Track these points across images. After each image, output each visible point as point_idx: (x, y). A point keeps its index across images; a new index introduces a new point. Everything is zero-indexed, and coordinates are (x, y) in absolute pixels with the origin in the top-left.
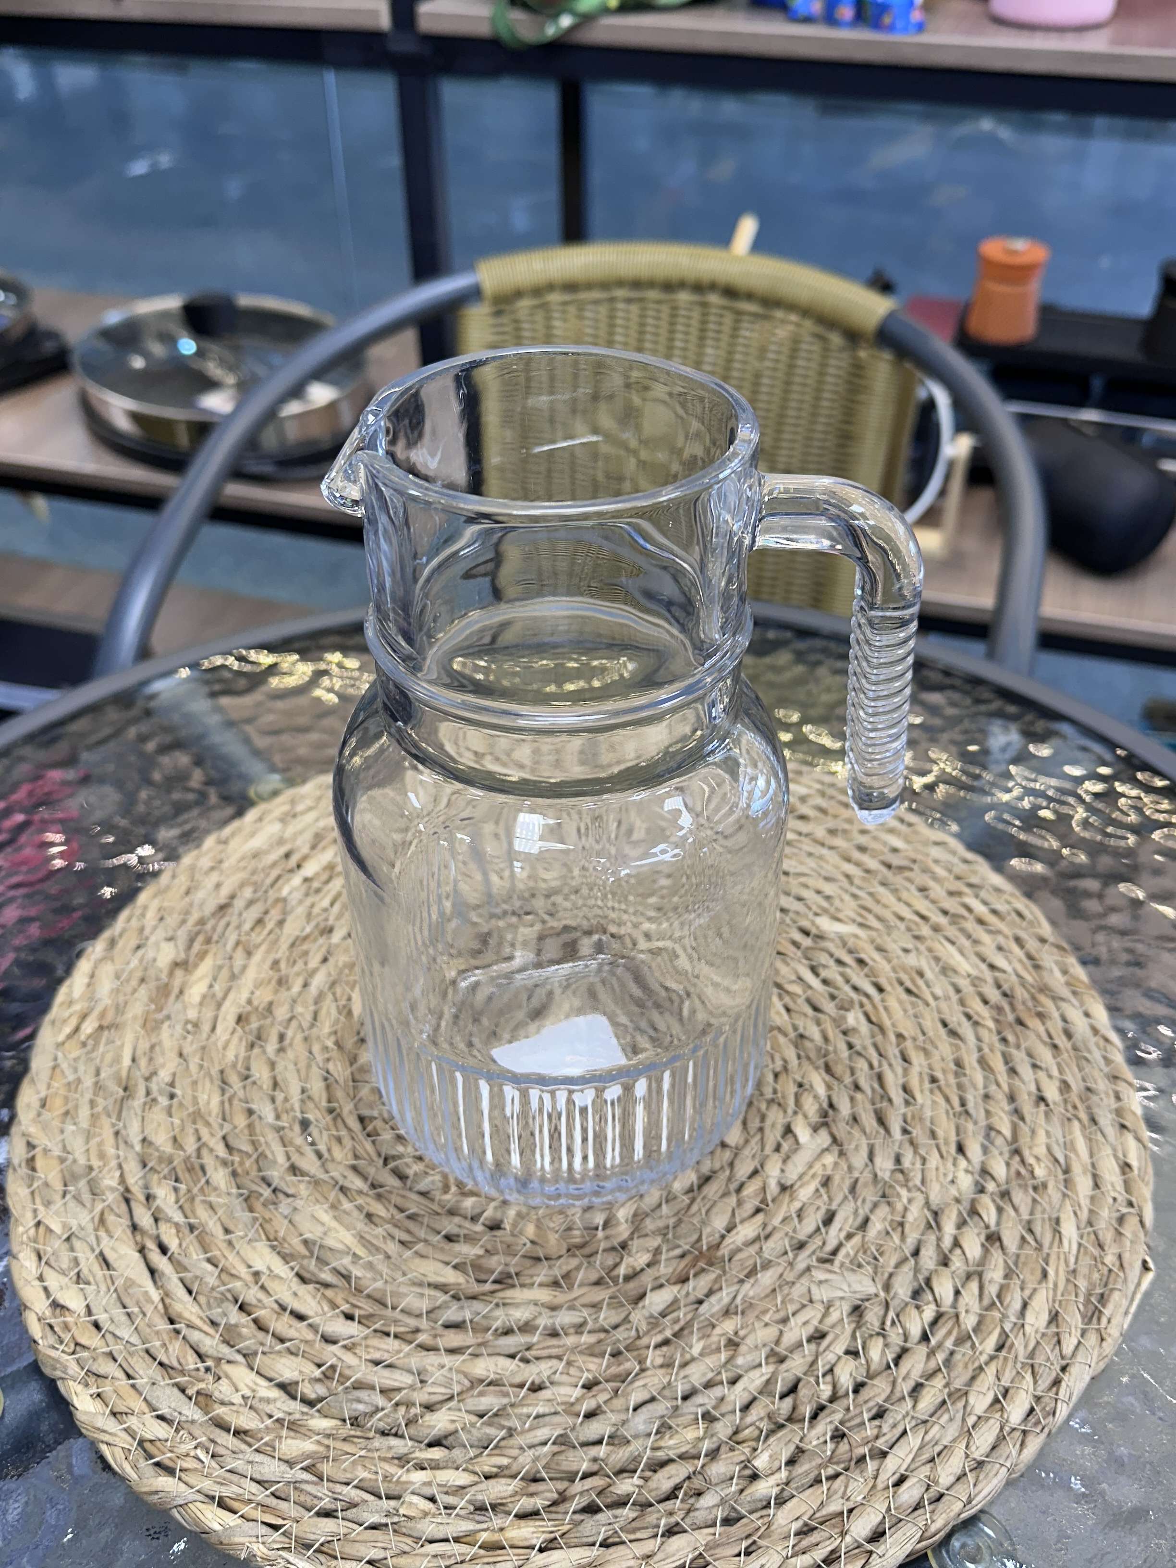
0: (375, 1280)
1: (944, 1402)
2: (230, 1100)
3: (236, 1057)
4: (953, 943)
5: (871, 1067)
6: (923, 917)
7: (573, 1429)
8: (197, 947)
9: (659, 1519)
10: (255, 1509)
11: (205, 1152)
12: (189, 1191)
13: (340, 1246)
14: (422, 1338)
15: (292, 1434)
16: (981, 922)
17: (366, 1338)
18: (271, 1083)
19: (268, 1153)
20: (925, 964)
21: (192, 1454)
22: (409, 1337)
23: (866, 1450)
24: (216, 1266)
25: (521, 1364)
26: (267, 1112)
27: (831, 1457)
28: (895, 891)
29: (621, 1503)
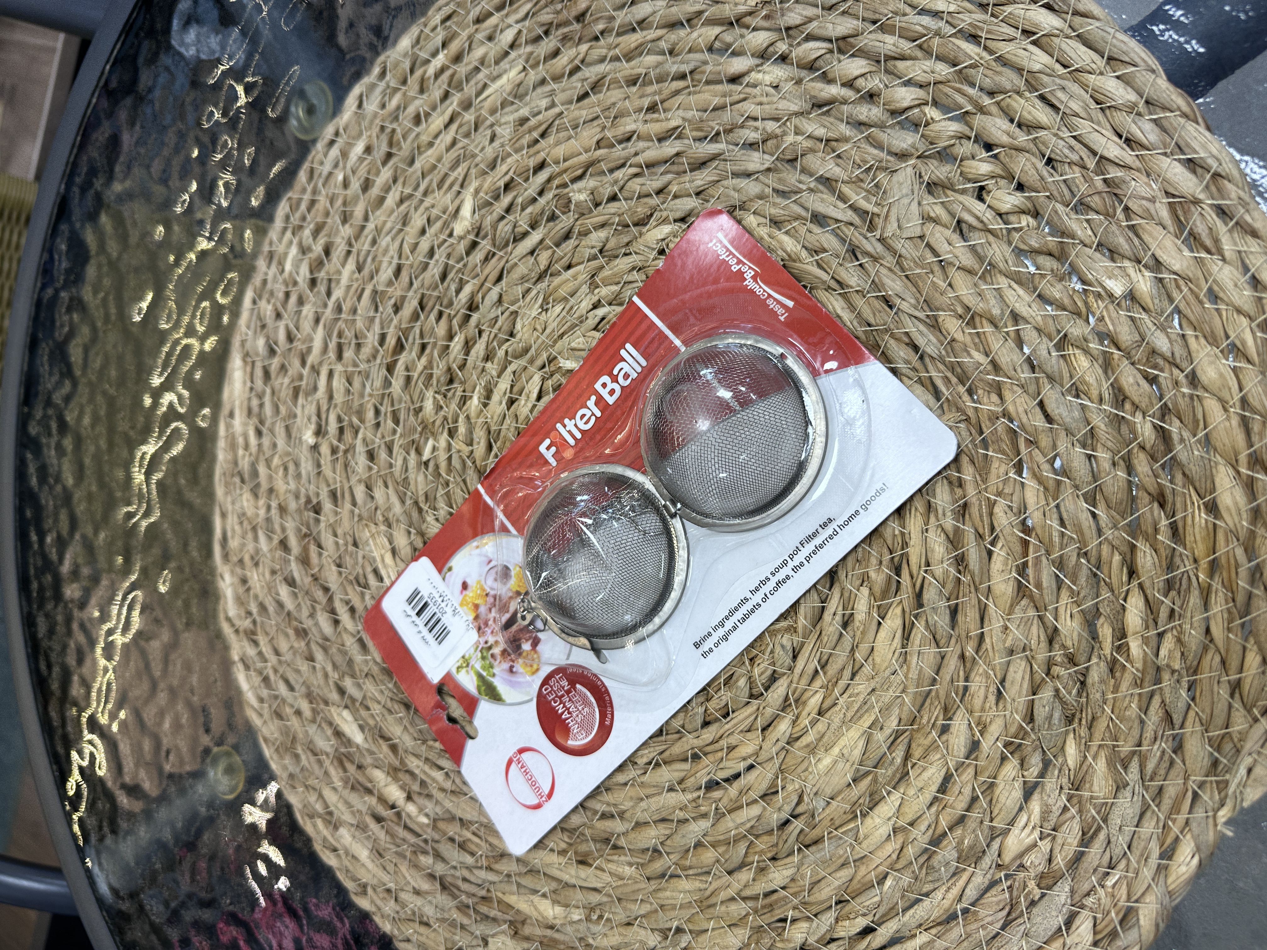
0: (903, 704)
1: (1042, 98)
2: (684, 869)
3: (630, 864)
4: (485, 86)
5: (636, 175)
6: (451, 120)
7: (1077, 487)
8: (493, 913)
9: (1184, 395)
10: (1174, 821)
11: (747, 893)
12: (795, 908)
13: (861, 744)
14: (970, 650)
15: (1087, 785)
16: (458, 58)
17: (971, 712)
18: (661, 826)
19: (748, 825)
20: (510, 117)
21: (1110, 890)
22: (968, 665)
23: (1098, 179)
24: (887, 873)
25: (999, 545)
26: (697, 828)
27: (1107, 215)
28: (420, 150)
29: (1163, 434)
